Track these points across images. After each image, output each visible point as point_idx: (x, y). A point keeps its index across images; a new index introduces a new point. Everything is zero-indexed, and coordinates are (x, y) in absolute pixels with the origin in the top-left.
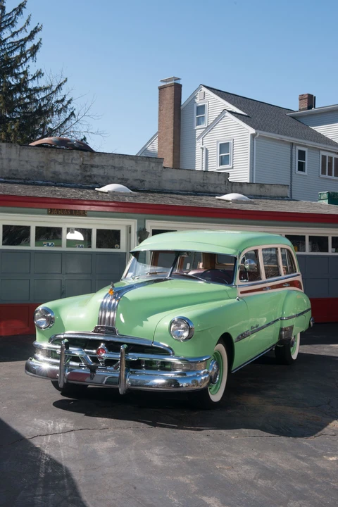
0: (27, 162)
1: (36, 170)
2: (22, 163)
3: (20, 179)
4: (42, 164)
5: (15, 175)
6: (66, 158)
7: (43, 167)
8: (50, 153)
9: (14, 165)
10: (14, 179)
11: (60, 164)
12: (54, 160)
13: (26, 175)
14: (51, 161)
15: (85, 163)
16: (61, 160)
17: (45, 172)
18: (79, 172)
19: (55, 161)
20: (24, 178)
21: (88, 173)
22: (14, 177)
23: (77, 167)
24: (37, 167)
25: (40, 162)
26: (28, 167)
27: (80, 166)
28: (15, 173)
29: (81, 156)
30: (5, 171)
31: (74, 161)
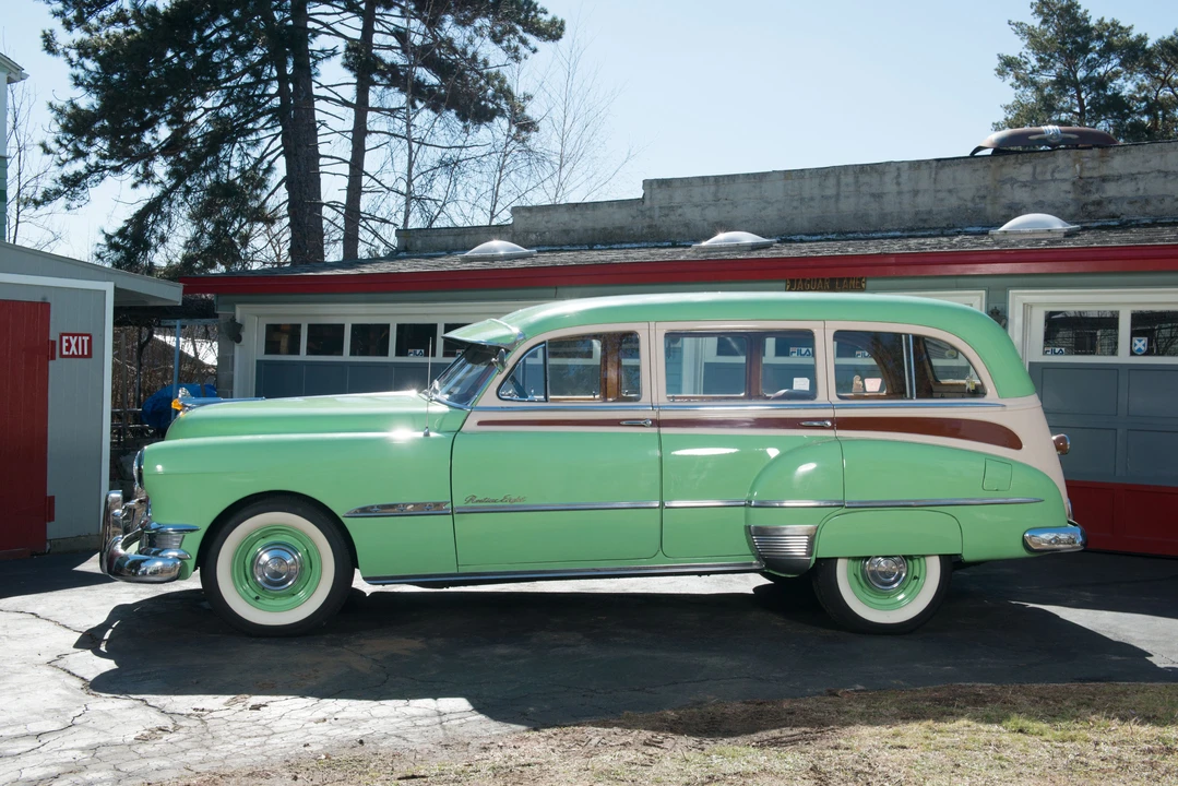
0: (950, 191)
1: (970, 205)
2: (940, 195)
3: (934, 229)
4: (982, 193)
5: (925, 221)
6: (1038, 170)
7: (984, 197)
8: (1002, 166)
9: (925, 202)
10: (924, 229)
11: (1024, 185)
12: (1012, 179)
13: (946, 219)
14: (1004, 182)
15: (1086, 174)
16: (1024, 178)
17: (989, 208)
18: (1071, 196)
19: (1013, 181)
20: (944, 225)
21: (1095, 197)
22: (921, 225)
23: (1067, 186)
24: (973, 200)
25: (978, 190)
26: (953, 201)
27: (1074, 183)
28: (925, 217)
29: (1075, 161)
30: (906, 217)
31: (1057, 176)
